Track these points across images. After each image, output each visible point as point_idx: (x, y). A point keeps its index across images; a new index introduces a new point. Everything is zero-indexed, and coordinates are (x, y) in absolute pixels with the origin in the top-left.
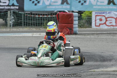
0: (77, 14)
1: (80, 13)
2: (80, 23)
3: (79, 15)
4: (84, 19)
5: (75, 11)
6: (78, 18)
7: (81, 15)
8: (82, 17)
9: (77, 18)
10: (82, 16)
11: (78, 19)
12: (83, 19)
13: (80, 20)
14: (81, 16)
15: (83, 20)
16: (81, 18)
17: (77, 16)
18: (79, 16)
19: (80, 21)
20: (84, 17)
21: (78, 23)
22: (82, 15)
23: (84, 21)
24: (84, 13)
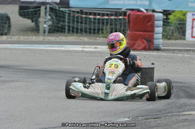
0: (161, 14)
1: (166, 13)
2: (166, 32)
3: (165, 17)
4: (173, 24)
5: (157, 10)
6: (164, 22)
7: (167, 16)
8: (169, 21)
9: (161, 23)
10: (169, 19)
11: (163, 25)
12: (170, 24)
13: (167, 26)
14: (167, 19)
15: (170, 26)
16: (168, 23)
17: (162, 19)
18: (164, 19)
19: (165, 27)
20: (173, 22)
21: (163, 31)
22: (170, 17)
23: (172, 27)
24: (173, 13)
